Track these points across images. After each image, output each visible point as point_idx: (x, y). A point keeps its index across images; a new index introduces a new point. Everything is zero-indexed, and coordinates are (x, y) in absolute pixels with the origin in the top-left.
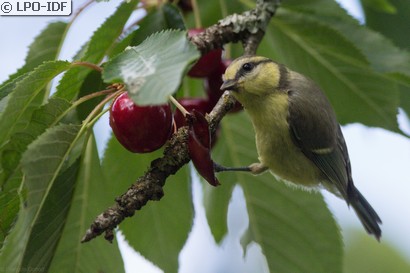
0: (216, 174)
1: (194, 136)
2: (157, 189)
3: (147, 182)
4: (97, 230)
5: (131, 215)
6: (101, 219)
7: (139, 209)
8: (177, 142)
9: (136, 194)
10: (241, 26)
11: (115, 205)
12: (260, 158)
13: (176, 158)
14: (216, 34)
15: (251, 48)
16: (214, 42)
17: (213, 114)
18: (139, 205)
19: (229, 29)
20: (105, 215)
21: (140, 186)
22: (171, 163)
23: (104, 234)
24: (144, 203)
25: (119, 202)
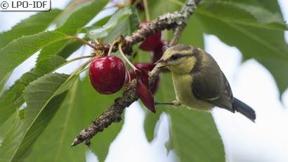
0: (156, 106)
1: (141, 83)
2: (118, 115)
3: (112, 111)
4: (81, 139)
5: (102, 131)
6: (83, 133)
7: (107, 127)
8: (131, 88)
9: (105, 118)
10: (172, 20)
11: (92, 125)
12: (177, 98)
13: (129, 98)
14: (157, 25)
15: (178, 34)
16: (155, 29)
17: (153, 72)
18: (106, 125)
19: (165, 21)
20: (86, 131)
21: (108, 114)
22: (126, 100)
23: (85, 141)
24: (110, 124)
25: (94, 122)
